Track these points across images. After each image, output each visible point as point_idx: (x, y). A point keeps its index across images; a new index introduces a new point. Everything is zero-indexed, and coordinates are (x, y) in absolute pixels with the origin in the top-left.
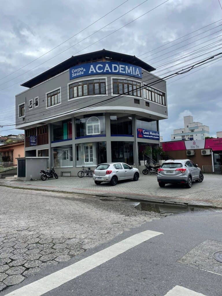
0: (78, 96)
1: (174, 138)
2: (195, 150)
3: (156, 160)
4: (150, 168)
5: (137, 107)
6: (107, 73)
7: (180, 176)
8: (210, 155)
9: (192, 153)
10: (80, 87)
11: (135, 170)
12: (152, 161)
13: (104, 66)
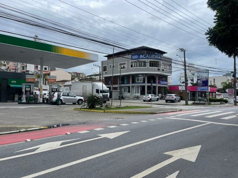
0: (135, 67)
1: (180, 79)
2: (182, 90)
3: (165, 94)
4: (163, 97)
5: (159, 72)
6: (147, 58)
7: (172, 99)
8: (189, 93)
9: (181, 92)
10: (136, 63)
11: (157, 97)
12: (163, 94)
13: (146, 56)
